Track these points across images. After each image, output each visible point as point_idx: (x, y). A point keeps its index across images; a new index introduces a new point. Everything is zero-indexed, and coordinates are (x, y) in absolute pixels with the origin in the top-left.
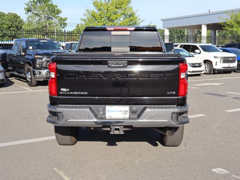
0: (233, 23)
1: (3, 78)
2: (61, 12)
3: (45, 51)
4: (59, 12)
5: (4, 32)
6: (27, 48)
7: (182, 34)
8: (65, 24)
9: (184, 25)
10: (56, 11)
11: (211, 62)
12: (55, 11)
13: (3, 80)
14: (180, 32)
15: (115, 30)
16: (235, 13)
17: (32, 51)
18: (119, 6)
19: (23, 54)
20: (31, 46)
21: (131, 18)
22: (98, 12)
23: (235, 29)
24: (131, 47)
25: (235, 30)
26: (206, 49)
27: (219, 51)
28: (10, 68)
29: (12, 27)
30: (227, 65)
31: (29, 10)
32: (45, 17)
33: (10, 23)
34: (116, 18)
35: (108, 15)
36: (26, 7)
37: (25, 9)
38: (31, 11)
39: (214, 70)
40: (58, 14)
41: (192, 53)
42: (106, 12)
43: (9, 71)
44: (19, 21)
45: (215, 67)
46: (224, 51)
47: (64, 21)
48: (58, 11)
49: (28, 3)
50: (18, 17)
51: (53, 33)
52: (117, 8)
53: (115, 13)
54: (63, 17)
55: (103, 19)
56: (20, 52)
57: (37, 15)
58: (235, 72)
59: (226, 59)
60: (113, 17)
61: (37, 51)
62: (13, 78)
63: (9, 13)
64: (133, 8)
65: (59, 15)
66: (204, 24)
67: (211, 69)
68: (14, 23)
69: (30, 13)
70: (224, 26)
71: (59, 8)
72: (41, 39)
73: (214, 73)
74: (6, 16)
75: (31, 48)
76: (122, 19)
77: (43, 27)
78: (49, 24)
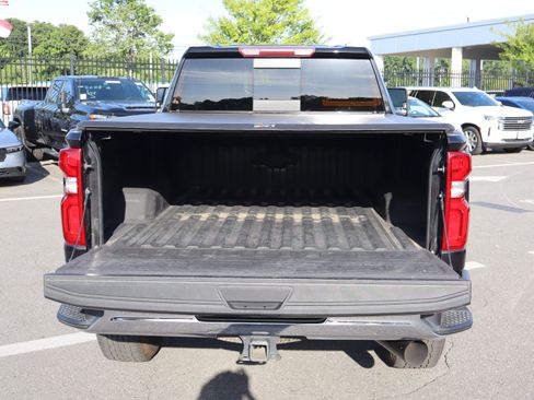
0: (521, 43)
1: (20, 165)
2: (161, 21)
3: (114, 105)
4: (156, 22)
5: (53, 63)
6: (75, 97)
7: (408, 68)
8: (169, 47)
9: (416, 49)
10: (152, 20)
11: (478, 129)
12: (148, 20)
13: (20, 169)
14: (404, 63)
15: (263, 56)
16: (526, 23)
17: (85, 103)
18: (279, 7)
19: (66, 110)
20: (83, 91)
21: (306, 32)
22: (235, 21)
23: (526, 57)
24: (303, 99)
25: (526, 59)
26: (465, 100)
27: (494, 104)
28: (40, 141)
29: (67, 52)
30: (512, 134)
31: (97, 18)
32: (129, 32)
33: (63, 45)
34: (274, 33)
35: (257, 25)
36: (91, 10)
37: (89, 14)
38: (100, 19)
39: (484, 145)
40: (155, 26)
41: (437, 109)
42: (251, 19)
43: (40, 146)
44: (80, 40)
45: (486, 139)
46: (505, 103)
47: (168, 39)
48: (155, 20)
49: (95, 4)
50: (79, 33)
51: (145, 64)
52: (275, 10)
53: (271, 23)
54: (166, 33)
55: (246, 36)
56: (60, 107)
57: (113, 27)
58: (529, 149)
59: (511, 122)
60: (268, 31)
61: (97, 105)
62: (51, 161)
63: (61, 25)
64: (309, 12)
65: (158, 27)
66: (458, 48)
67: (477, 144)
68: (72, 45)
69: (97, 22)
70: (501, 50)
71: (156, 13)
72: (106, 78)
73: (484, 152)
74: (56, 31)
75: (83, 96)
76: (286, 35)
77: (124, 52)
78: (137, 46)
